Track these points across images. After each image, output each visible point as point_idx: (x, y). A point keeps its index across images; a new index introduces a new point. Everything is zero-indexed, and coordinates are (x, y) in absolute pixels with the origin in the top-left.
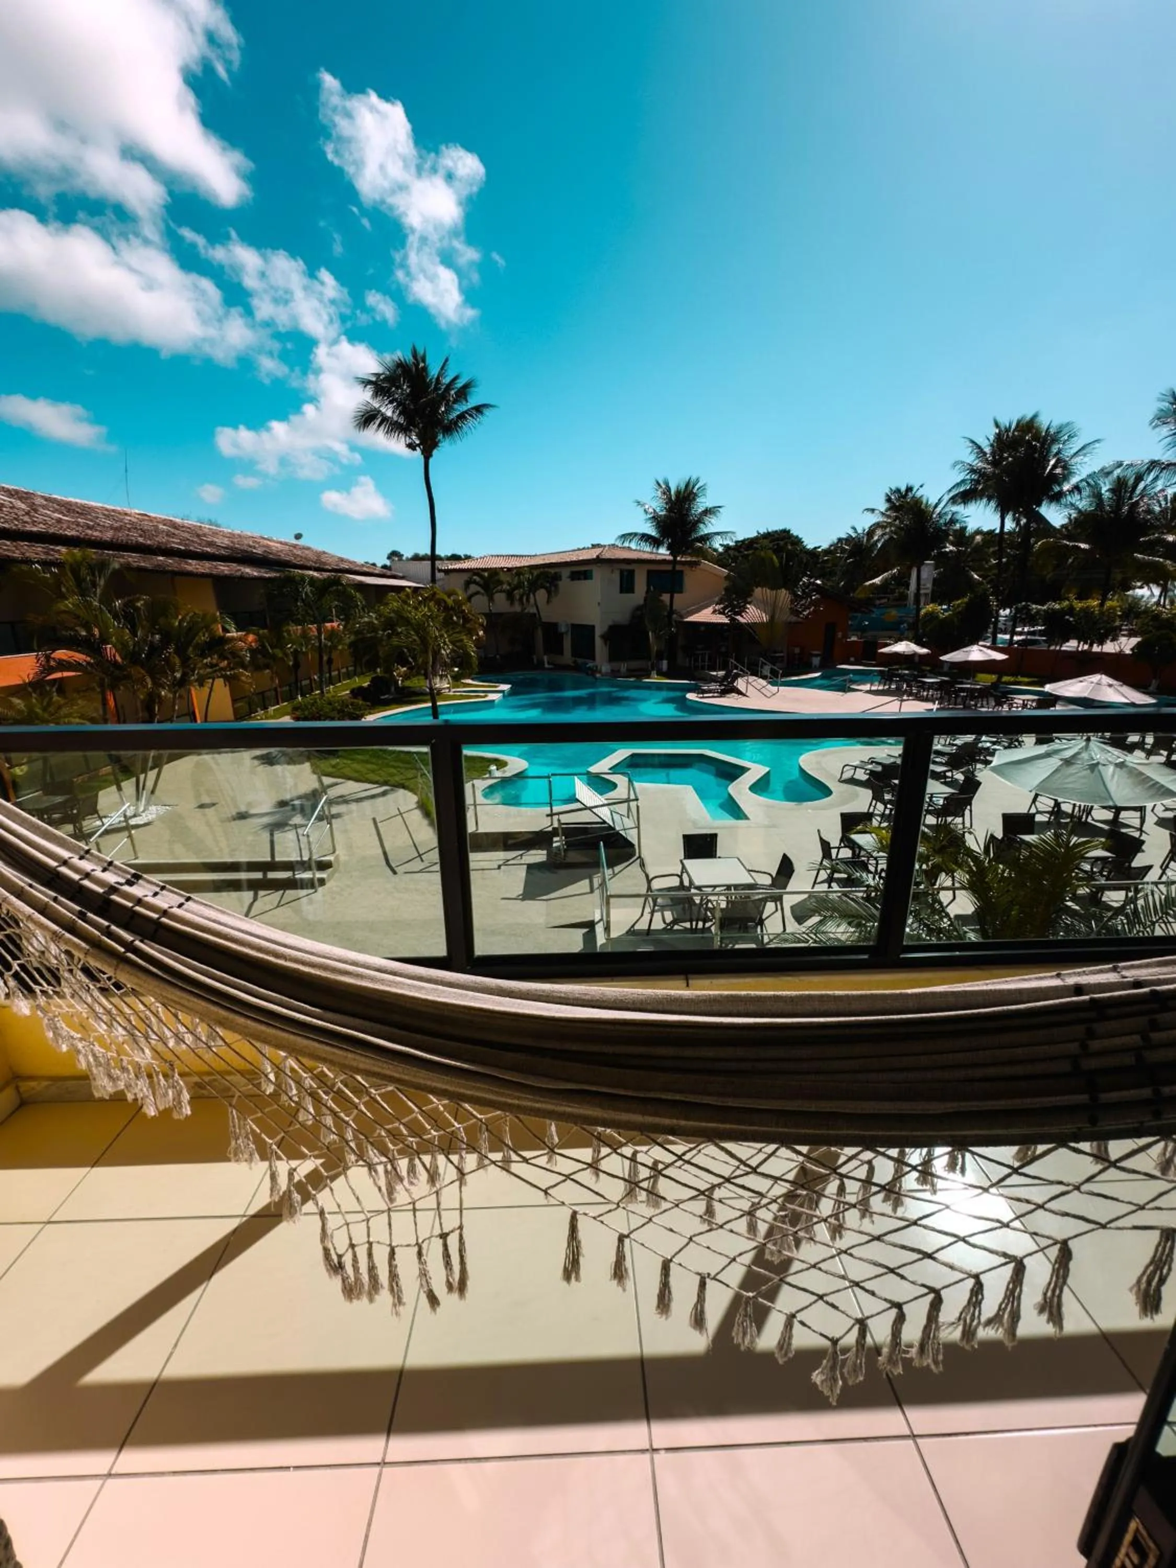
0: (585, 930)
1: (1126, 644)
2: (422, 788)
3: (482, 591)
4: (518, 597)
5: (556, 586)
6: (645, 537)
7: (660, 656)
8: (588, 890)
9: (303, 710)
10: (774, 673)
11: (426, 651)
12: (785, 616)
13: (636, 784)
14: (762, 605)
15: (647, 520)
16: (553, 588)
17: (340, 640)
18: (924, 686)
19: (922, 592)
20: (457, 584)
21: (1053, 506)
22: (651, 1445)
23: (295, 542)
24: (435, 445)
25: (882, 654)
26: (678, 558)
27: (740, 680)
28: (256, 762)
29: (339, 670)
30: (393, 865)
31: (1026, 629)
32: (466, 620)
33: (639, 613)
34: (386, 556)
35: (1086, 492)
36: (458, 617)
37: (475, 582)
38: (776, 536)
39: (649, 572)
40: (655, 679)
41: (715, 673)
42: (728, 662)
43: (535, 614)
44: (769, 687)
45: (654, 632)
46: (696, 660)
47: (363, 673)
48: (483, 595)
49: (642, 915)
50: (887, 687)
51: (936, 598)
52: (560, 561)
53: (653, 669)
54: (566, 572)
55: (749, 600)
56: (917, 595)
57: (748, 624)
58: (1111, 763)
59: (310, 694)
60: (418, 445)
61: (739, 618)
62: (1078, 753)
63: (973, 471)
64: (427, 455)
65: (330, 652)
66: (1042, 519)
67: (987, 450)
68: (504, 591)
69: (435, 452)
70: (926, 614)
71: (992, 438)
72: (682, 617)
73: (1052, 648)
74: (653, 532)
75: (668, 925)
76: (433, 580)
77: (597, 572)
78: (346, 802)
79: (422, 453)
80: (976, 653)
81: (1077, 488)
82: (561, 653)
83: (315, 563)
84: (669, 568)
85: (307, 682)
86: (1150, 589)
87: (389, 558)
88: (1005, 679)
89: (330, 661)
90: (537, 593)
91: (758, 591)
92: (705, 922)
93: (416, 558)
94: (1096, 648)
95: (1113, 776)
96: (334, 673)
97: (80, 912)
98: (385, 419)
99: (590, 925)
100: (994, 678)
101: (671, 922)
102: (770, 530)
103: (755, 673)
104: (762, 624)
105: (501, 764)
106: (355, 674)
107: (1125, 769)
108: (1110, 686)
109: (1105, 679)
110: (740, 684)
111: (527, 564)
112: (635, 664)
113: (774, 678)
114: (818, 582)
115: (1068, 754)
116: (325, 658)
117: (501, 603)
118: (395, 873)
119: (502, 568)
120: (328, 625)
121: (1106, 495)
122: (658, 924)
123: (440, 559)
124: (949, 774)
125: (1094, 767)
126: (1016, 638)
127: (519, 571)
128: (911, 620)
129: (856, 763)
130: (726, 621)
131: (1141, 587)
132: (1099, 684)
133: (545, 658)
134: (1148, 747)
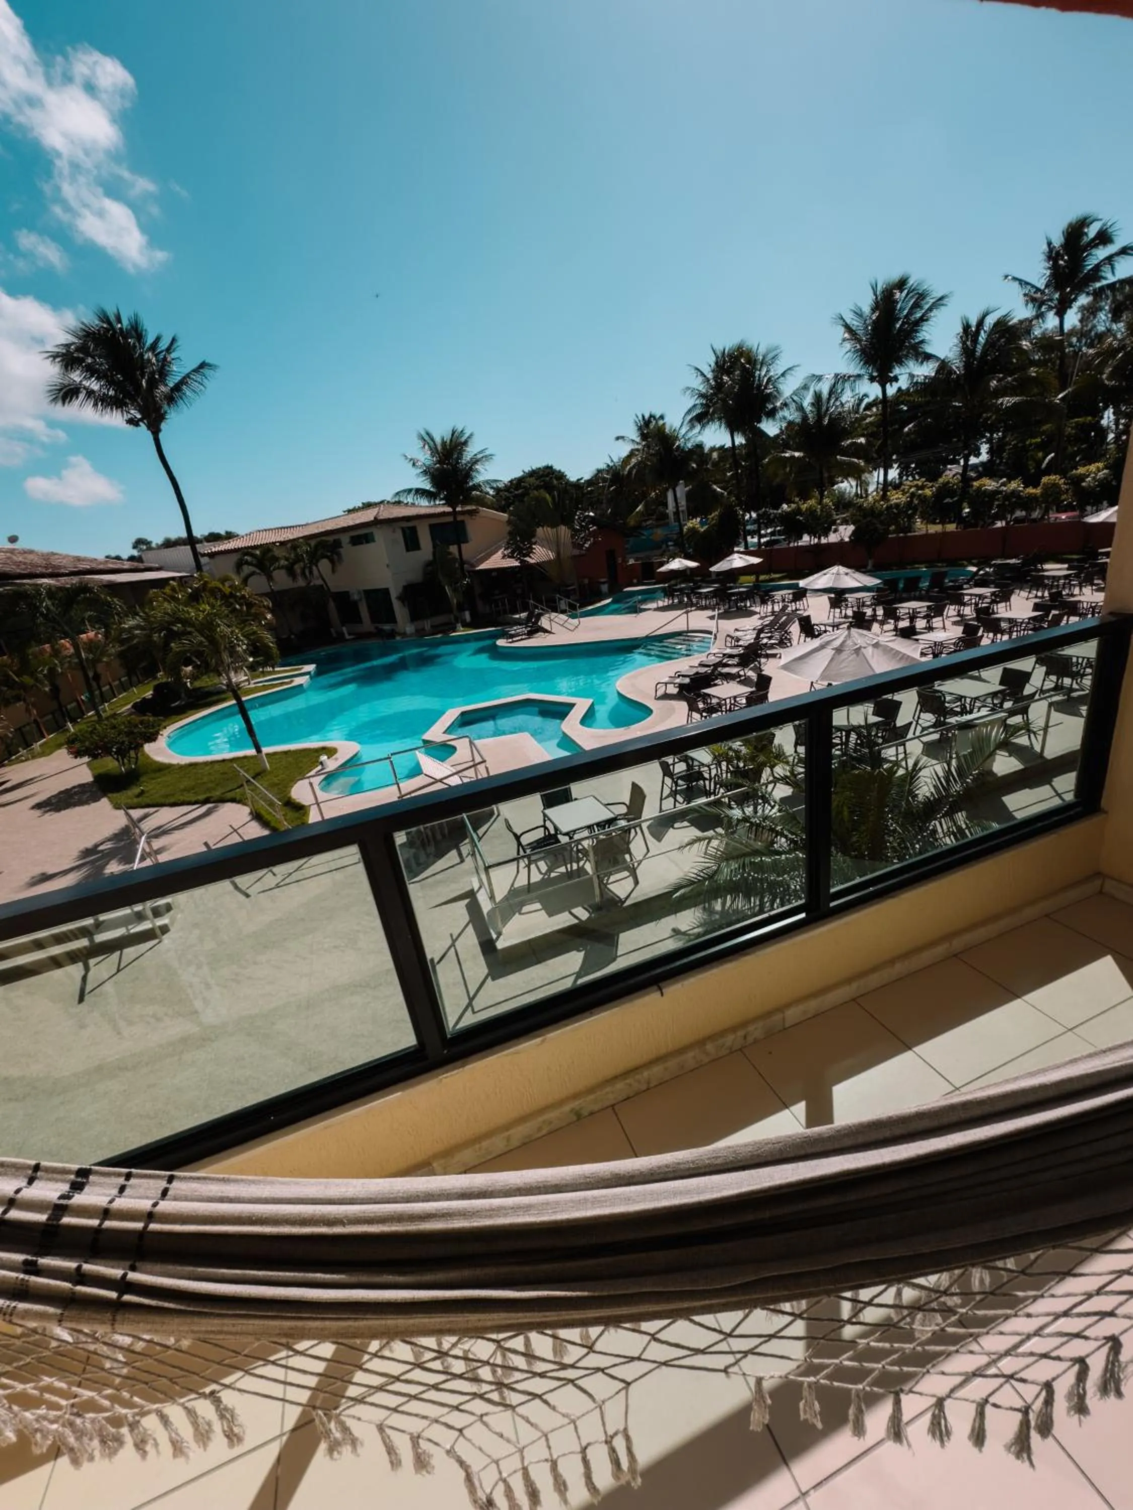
0: (467, 901)
1: (845, 532)
2: (253, 797)
3: (258, 571)
4: (299, 571)
5: (339, 555)
6: (420, 492)
7: (461, 608)
8: (458, 860)
9: (82, 742)
10: (572, 607)
11: (218, 652)
12: (569, 551)
13: (476, 742)
14: (546, 543)
15: (418, 475)
16: (335, 557)
17: (103, 653)
18: (700, 596)
19: (680, 509)
20: (226, 567)
21: (771, 421)
22: (800, 1490)
23: (10, 546)
24: (161, 417)
25: (660, 573)
26: (459, 509)
27: (542, 618)
28: (38, 812)
29: (110, 684)
30: (244, 888)
31: (769, 531)
32: (250, 605)
33: (430, 568)
34: (131, 546)
35: (793, 406)
36: (241, 605)
37: (247, 563)
38: (541, 473)
39: (432, 527)
40: (461, 632)
41: (517, 616)
42: (528, 603)
43: (322, 586)
44: (570, 620)
45: (450, 585)
46: (497, 606)
47: (140, 682)
48: (259, 574)
49: (518, 872)
50: (671, 602)
51: (692, 514)
52: (335, 527)
53: (458, 622)
54: (345, 539)
55: (534, 540)
56: (677, 513)
57: (537, 564)
58: (869, 645)
59: (81, 717)
60: (141, 420)
61: (527, 559)
62: (844, 642)
63: (702, 396)
64: (155, 431)
65: (94, 667)
66: (763, 434)
67: (710, 375)
68: (283, 567)
69: (163, 426)
70: (689, 529)
71: (713, 365)
72: (473, 566)
73: (792, 545)
74: (427, 486)
75: (545, 874)
76: (199, 567)
77: (379, 534)
78: (166, 832)
79: (149, 428)
80: (738, 561)
81: (785, 405)
82: (359, 620)
83: (46, 568)
84: (450, 519)
85: (74, 704)
86: (849, 482)
87: (134, 547)
88: (762, 577)
89: (97, 677)
90: (319, 564)
91: (540, 531)
92: (578, 863)
93: (169, 544)
94: (824, 541)
95: (873, 656)
96: (105, 688)
97: (26, 1262)
98: (90, 393)
99: (471, 895)
100: (753, 578)
101: (547, 871)
102: (534, 468)
103: (555, 610)
104: (549, 562)
105: (330, 752)
106: (132, 685)
107: (880, 648)
108: (847, 574)
109: (842, 569)
110: (544, 622)
111: (301, 535)
112: (440, 619)
113: (573, 611)
114: (591, 514)
115: (837, 643)
116: (91, 674)
117: (282, 580)
118: (248, 896)
119: (274, 543)
120: (83, 636)
121: (808, 408)
122: (536, 877)
123: (199, 541)
124: (742, 673)
125: (858, 651)
126: (763, 540)
127: (293, 544)
128: (675, 537)
129: (666, 680)
130: (517, 564)
131: (842, 482)
132: (838, 574)
133: (344, 629)
134: (880, 618)
